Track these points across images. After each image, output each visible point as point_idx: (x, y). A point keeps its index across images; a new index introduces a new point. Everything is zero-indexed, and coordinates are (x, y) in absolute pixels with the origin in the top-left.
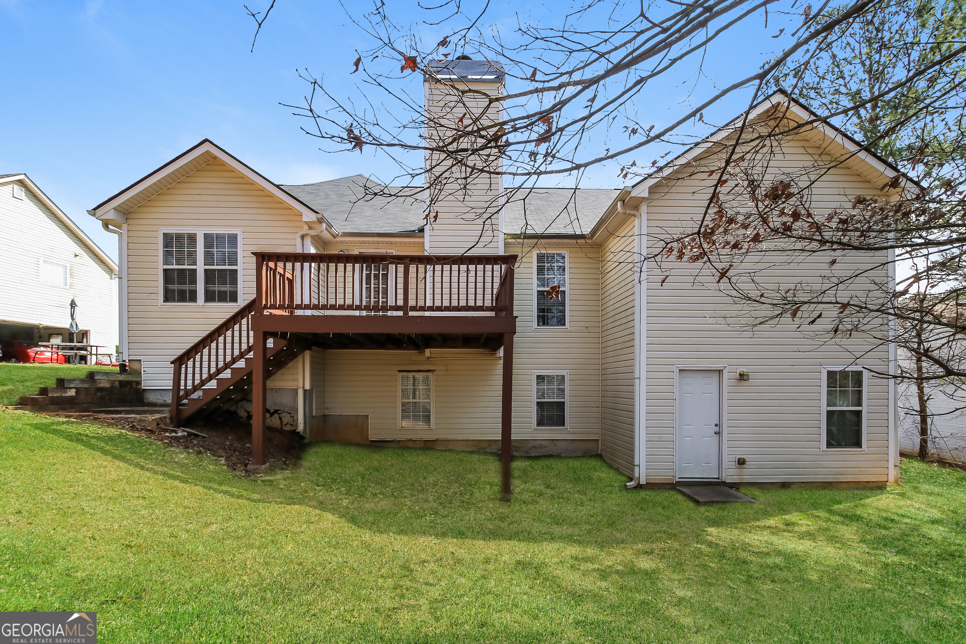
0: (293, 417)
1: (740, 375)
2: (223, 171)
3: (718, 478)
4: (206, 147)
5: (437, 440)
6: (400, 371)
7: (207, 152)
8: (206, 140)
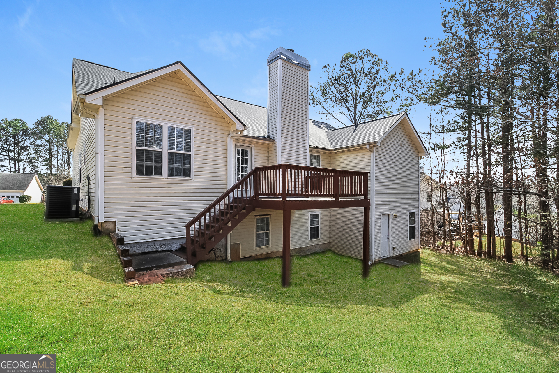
0: (222, 251)
1: (394, 215)
2: (180, 83)
3: (388, 256)
4: (178, 67)
5: (272, 252)
6: (256, 216)
7: (179, 70)
8: (179, 62)
